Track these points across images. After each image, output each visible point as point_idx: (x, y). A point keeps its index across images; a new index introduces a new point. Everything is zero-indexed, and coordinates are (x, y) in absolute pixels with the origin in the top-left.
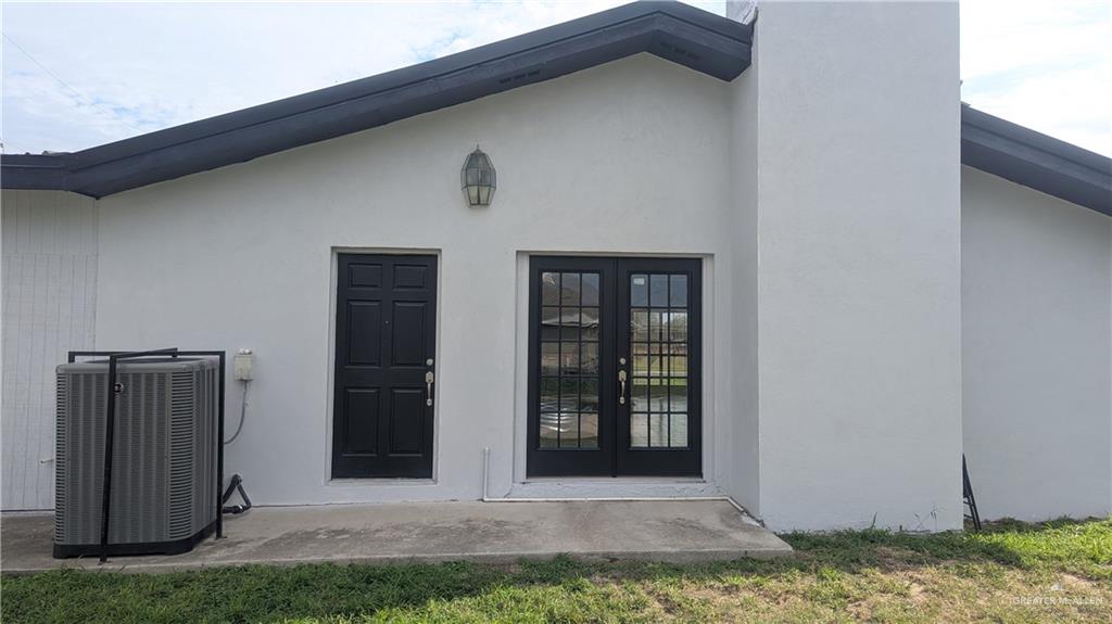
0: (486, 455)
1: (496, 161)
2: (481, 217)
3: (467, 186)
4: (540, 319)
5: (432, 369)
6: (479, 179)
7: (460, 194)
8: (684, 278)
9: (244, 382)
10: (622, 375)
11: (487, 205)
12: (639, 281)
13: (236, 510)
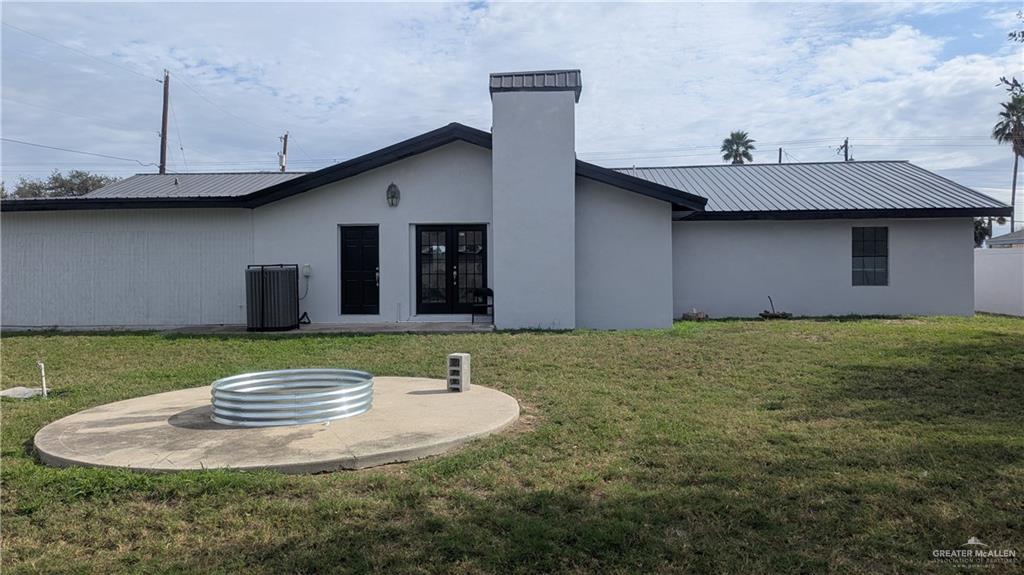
0: (399, 305)
1: (400, 188)
2: (394, 211)
3: (388, 198)
4: (421, 250)
5: (378, 271)
6: (393, 195)
7: (386, 201)
8: (480, 233)
9: (307, 277)
10: (455, 273)
11: (396, 205)
12: (462, 234)
13: (305, 323)
